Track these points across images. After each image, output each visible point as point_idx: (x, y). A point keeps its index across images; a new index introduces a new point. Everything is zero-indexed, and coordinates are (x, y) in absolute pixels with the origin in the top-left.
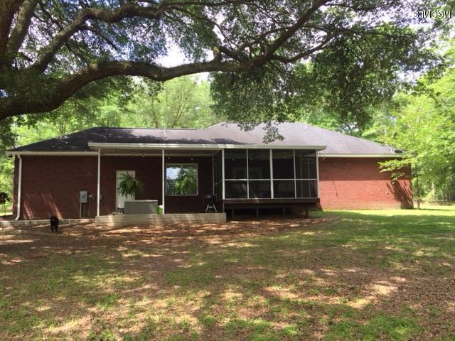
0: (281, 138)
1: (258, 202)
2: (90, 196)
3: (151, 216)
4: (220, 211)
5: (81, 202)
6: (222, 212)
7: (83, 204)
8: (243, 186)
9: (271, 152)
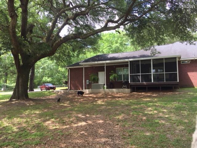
0: (159, 53)
1: (145, 84)
2: (90, 82)
3: (101, 90)
4: (128, 88)
5: (87, 84)
6: (129, 88)
7: (88, 85)
8: (138, 77)
9: (152, 61)
